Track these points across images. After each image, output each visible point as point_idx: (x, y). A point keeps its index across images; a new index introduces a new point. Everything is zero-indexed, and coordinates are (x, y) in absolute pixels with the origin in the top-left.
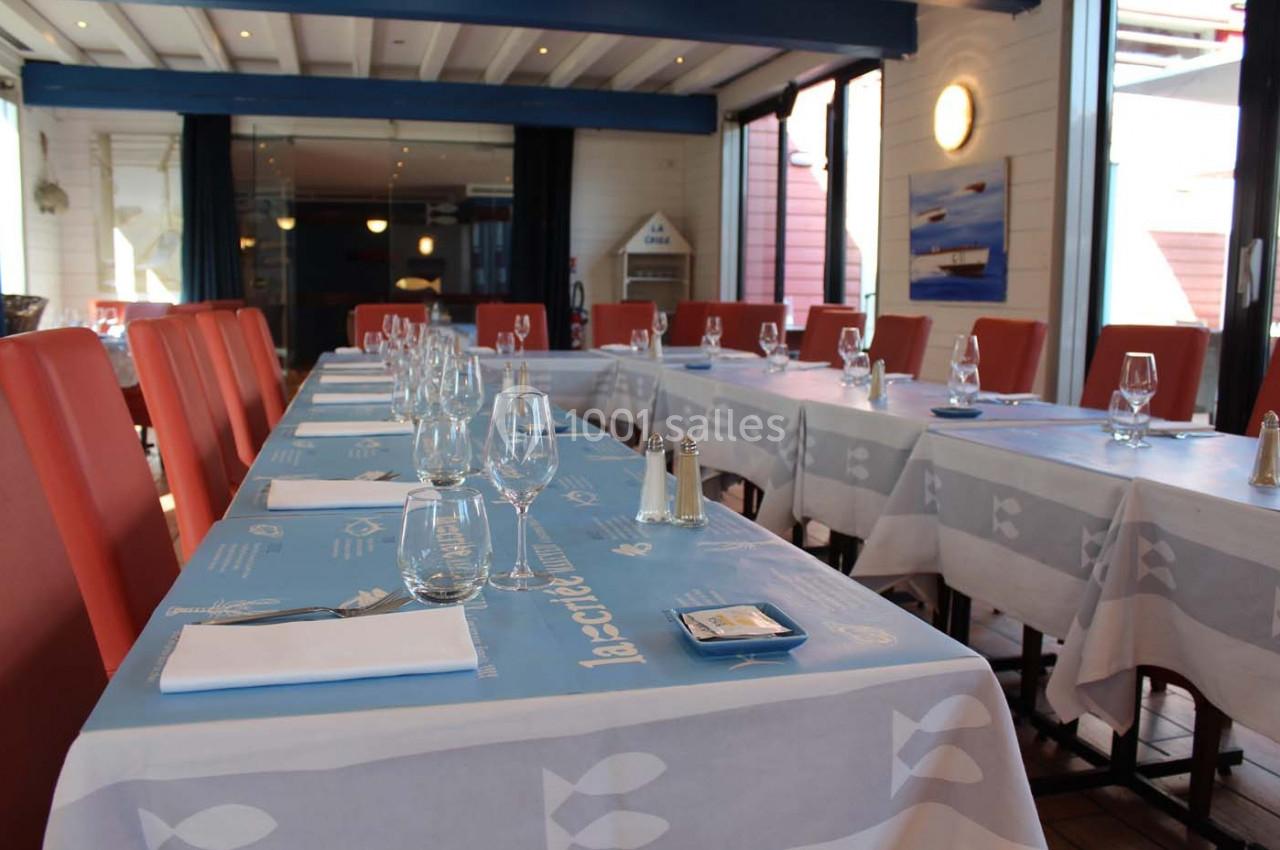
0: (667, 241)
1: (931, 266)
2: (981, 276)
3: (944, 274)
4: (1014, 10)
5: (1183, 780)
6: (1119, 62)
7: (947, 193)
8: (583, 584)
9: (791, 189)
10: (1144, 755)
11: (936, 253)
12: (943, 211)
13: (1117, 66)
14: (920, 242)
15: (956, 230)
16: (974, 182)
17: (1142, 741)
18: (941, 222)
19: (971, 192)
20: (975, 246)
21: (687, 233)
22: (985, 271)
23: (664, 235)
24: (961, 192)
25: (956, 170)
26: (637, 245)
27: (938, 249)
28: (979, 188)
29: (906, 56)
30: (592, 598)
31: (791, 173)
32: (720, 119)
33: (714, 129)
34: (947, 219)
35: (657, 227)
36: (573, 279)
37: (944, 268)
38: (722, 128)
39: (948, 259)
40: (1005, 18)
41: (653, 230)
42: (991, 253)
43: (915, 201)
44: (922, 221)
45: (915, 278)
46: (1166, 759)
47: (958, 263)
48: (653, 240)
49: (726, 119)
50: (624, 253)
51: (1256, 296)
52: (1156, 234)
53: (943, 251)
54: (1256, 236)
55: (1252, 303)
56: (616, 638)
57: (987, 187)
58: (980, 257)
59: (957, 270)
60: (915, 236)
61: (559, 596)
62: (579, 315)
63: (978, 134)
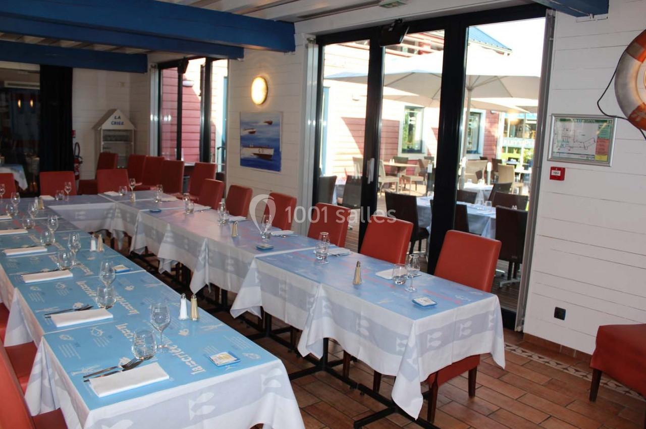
0: (122, 124)
1: (250, 152)
2: (271, 160)
3: (255, 157)
4: (285, 52)
5: (341, 366)
6: (325, 79)
7: (257, 123)
8: (178, 348)
9: (184, 98)
10: (330, 358)
11: (252, 147)
12: (254, 130)
13: (324, 80)
14: (245, 142)
15: (259, 139)
16: (268, 120)
17: (330, 353)
18: (253, 135)
19: (267, 124)
20: (268, 147)
21: (132, 120)
22: (271, 159)
23: (121, 120)
24: (262, 123)
25: (260, 113)
26: (107, 125)
27: (253, 146)
28: (270, 123)
29: (239, 59)
30: (182, 352)
31: (184, 90)
32: (149, 67)
33: (146, 71)
34: (256, 134)
35: (117, 117)
36: (74, 141)
37: (255, 154)
38: (150, 70)
39: (257, 151)
40: (282, 54)
41: (115, 118)
42: (275, 151)
43: (243, 124)
44: (246, 133)
45: (243, 157)
46: (338, 359)
47: (261, 153)
48: (115, 123)
49: (152, 67)
50: (101, 129)
51: (372, 180)
52: (344, 119)
53: (255, 147)
54: (372, 157)
55: (371, 182)
56: (196, 365)
57: (273, 123)
58: (270, 152)
59: (261, 156)
60: (243, 139)
61: (174, 353)
62: (78, 159)
63: (269, 99)
